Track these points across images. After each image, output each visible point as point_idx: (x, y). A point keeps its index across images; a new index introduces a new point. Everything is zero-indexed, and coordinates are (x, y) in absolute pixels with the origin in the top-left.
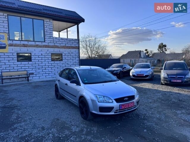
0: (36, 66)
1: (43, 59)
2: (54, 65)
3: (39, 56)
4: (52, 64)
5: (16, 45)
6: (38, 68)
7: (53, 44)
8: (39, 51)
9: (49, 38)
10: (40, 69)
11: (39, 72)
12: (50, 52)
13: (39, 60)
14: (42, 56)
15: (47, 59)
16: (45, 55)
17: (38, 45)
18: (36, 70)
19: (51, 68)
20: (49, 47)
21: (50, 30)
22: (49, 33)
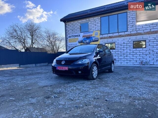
0: (118, 53)
1: (125, 47)
2: (136, 53)
3: (122, 45)
4: (134, 52)
5: (105, 38)
6: (120, 55)
7: (135, 32)
8: (122, 40)
9: (131, 27)
10: (122, 56)
11: (121, 59)
12: (131, 40)
13: (121, 48)
14: (124, 45)
15: (129, 46)
16: (127, 44)
17: (121, 35)
18: (118, 57)
19: (133, 55)
20: (131, 36)
21: (133, 19)
22: (132, 23)
